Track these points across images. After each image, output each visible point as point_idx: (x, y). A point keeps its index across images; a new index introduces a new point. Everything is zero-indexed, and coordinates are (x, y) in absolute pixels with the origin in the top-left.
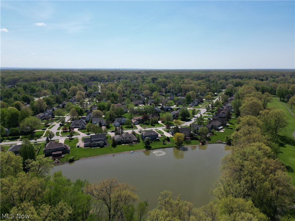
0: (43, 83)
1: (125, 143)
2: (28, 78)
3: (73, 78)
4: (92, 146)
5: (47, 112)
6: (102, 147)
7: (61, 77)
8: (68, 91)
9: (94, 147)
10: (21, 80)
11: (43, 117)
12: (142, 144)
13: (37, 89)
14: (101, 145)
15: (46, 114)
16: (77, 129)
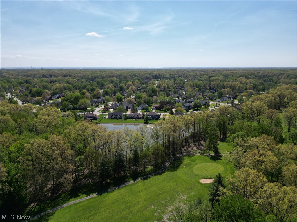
0: (112, 79)
1: (133, 119)
2: (105, 76)
3: (139, 76)
4: (112, 118)
5: (101, 99)
6: (117, 119)
7: (130, 75)
8: (124, 86)
9: (114, 119)
10: (99, 77)
11: (97, 101)
12: (143, 121)
13: (105, 84)
14: (118, 118)
15: (100, 100)
16: (112, 110)
